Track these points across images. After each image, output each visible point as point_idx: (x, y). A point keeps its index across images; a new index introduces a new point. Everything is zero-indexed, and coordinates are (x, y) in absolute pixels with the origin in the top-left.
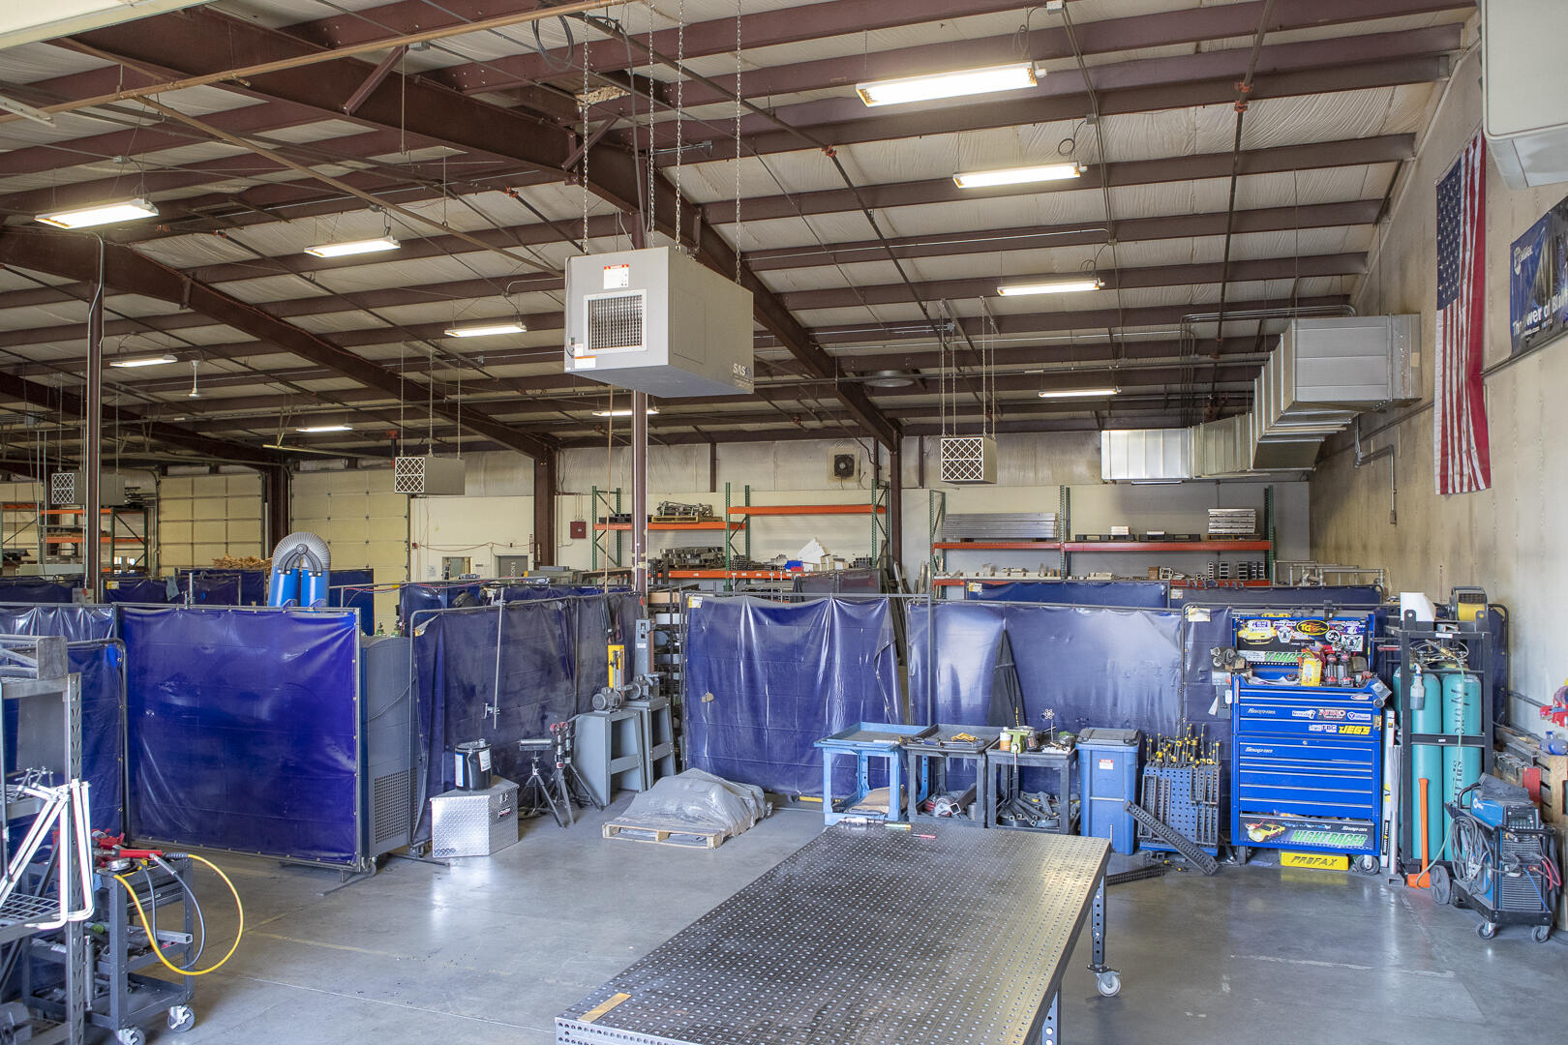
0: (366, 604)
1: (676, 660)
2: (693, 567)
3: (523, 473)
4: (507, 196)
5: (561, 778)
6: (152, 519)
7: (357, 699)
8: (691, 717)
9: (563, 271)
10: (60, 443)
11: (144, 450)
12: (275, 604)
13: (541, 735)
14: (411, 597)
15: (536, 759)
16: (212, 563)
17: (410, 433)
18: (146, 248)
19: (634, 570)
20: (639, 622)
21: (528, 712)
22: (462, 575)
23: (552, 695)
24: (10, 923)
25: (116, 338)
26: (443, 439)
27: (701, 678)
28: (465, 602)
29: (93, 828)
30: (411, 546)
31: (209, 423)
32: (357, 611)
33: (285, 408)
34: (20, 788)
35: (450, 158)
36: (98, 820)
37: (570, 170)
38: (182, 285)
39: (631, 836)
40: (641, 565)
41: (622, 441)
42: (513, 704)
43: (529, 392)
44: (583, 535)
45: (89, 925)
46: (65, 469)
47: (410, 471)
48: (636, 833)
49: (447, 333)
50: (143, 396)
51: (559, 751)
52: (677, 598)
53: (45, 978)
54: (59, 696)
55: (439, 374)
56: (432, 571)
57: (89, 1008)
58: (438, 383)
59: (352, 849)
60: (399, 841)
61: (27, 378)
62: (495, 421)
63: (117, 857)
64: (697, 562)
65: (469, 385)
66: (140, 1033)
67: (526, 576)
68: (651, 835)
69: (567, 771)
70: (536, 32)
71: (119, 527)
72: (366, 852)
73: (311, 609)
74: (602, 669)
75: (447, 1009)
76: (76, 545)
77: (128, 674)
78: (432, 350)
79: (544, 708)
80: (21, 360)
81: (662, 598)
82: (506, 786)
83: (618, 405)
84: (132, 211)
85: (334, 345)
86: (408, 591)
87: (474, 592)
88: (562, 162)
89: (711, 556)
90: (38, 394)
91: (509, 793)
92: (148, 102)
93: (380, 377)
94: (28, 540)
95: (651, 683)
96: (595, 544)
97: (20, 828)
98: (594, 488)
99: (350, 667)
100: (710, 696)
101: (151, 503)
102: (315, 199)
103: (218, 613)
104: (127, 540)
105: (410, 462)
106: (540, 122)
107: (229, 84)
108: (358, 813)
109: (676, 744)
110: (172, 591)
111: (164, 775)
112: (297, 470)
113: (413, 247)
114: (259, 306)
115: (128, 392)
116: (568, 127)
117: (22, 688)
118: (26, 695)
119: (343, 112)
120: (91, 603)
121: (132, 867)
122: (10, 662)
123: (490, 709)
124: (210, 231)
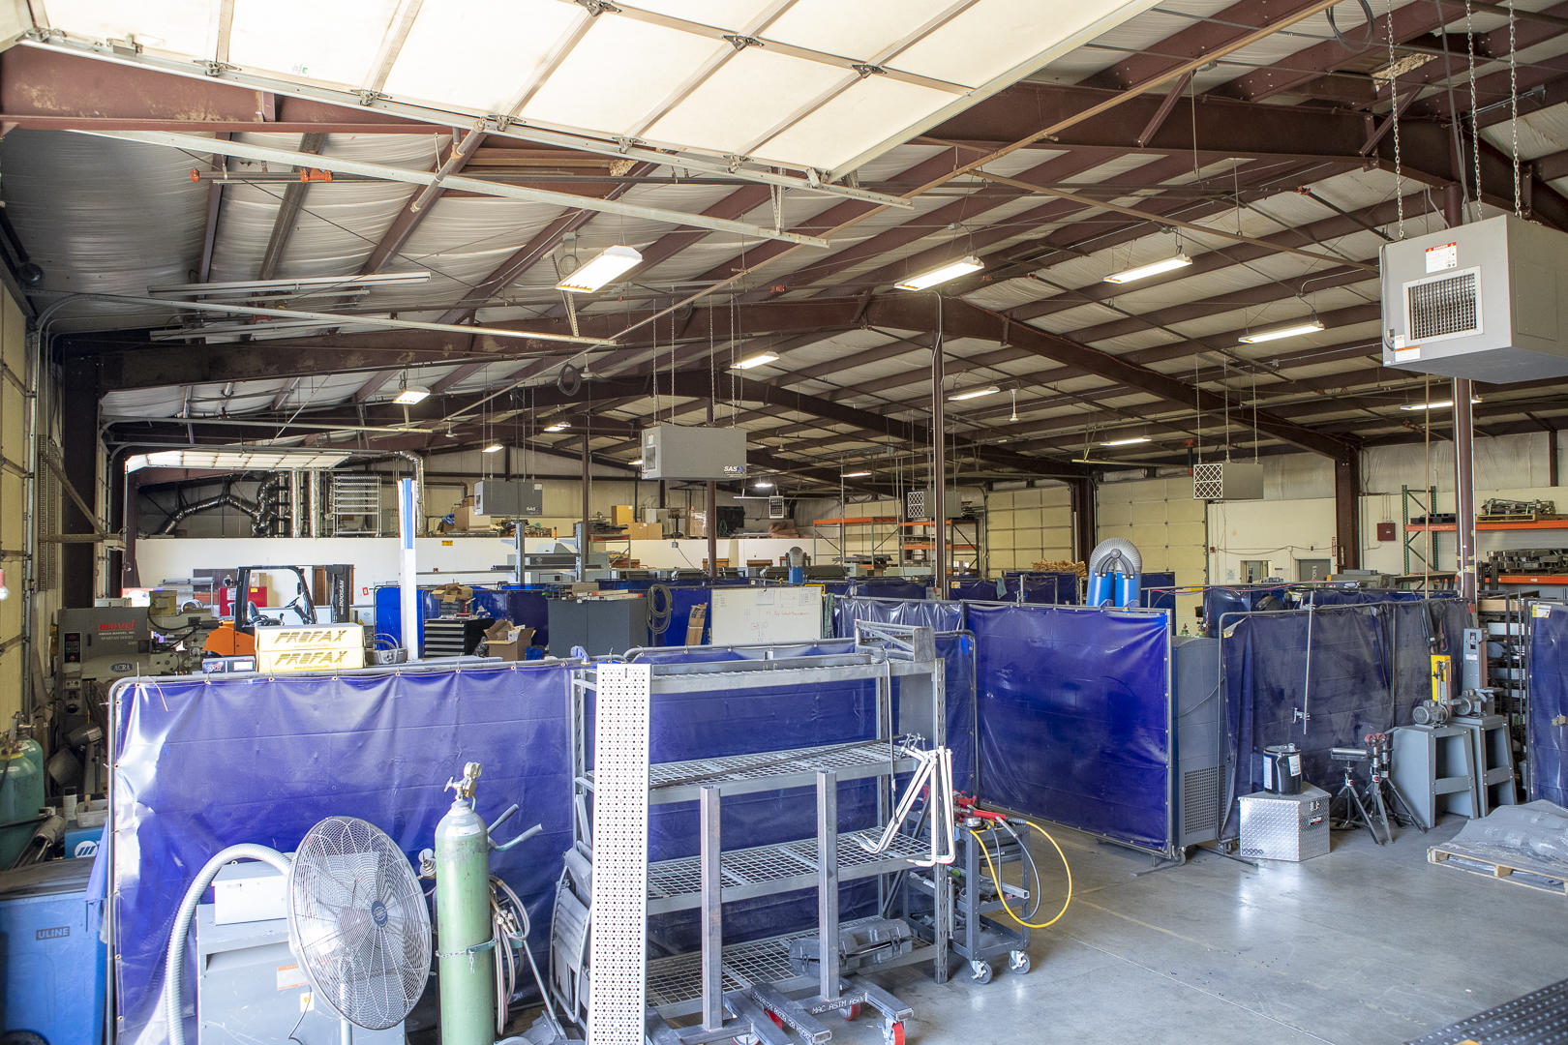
0: (1169, 602)
1: (1515, 674)
2: (1530, 572)
3: (1323, 474)
4: (1298, 195)
5: (1377, 792)
6: (982, 528)
7: (1169, 695)
8: (1537, 741)
9: (1374, 261)
10: (913, 467)
11: (975, 470)
12: (1092, 603)
13: (1355, 746)
14: (1216, 604)
15: (1350, 769)
16: (1031, 566)
17: (1207, 441)
18: (973, 298)
19: (1460, 574)
20: (1467, 632)
21: (1340, 721)
22: (1265, 578)
23: (1366, 705)
24: (897, 856)
25: (951, 376)
26: (1239, 445)
27: (1550, 698)
28: (1269, 606)
29: (954, 789)
30: (1209, 550)
31: (1026, 444)
32: (1168, 612)
33: (1090, 425)
34: (903, 749)
35: (1240, 167)
36: (959, 783)
37: (1369, 155)
38: (1001, 325)
39: (1462, 866)
40: (1468, 569)
41: (1448, 434)
42: (1323, 710)
43: (1328, 392)
44: (1392, 537)
45: (950, 868)
46: (917, 488)
47: (1208, 478)
48: (1468, 863)
49: (1241, 340)
50: (973, 424)
51: (1375, 764)
52: (1516, 606)
53: (918, 905)
54: (929, 676)
55: (1233, 381)
56: (1231, 574)
57: (951, 937)
58: (1233, 390)
59: (1164, 837)
60: (1208, 835)
61: (889, 416)
62: (1292, 424)
63: (971, 815)
64: (1535, 565)
65: (1265, 390)
66: (988, 967)
67: (1329, 580)
68: (1488, 868)
69: (1384, 786)
70: (1331, 19)
71: (957, 535)
72: (1176, 842)
73: (1126, 609)
74: (1424, 680)
75: (1258, 1009)
76: (925, 551)
77: (977, 659)
78: (1225, 359)
79: (1357, 717)
80: (883, 402)
81: (1496, 605)
82: (1316, 794)
83: (1434, 397)
84: (965, 267)
85: (1130, 363)
86: (1209, 593)
87: (1278, 595)
88: (1360, 148)
89: (1554, 559)
90: (896, 428)
91: (1320, 801)
92: (978, 173)
93: (1175, 389)
94: (892, 547)
95: (1484, 699)
96: (1407, 546)
97: (903, 780)
98: (1404, 488)
99: (1161, 664)
100: (1562, 719)
101: (981, 514)
102: (1114, 230)
103: (1045, 610)
104: (963, 547)
105: (1208, 469)
106: (1333, 111)
107: (1042, 143)
108: (1169, 803)
109: (1517, 770)
110: (1002, 591)
111: (1001, 750)
112: (1101, 481)
113: (1205, 261)
114: (1065, 335)
115: (961, 421)
116: (1365, 110)
117: (905, 669)
118: (905, 673)
119: (1138, 146)
120: (940, 599)
121: (982, 826)
122: (895, 646)
123: (1300, 714)
124: (1023, 274)
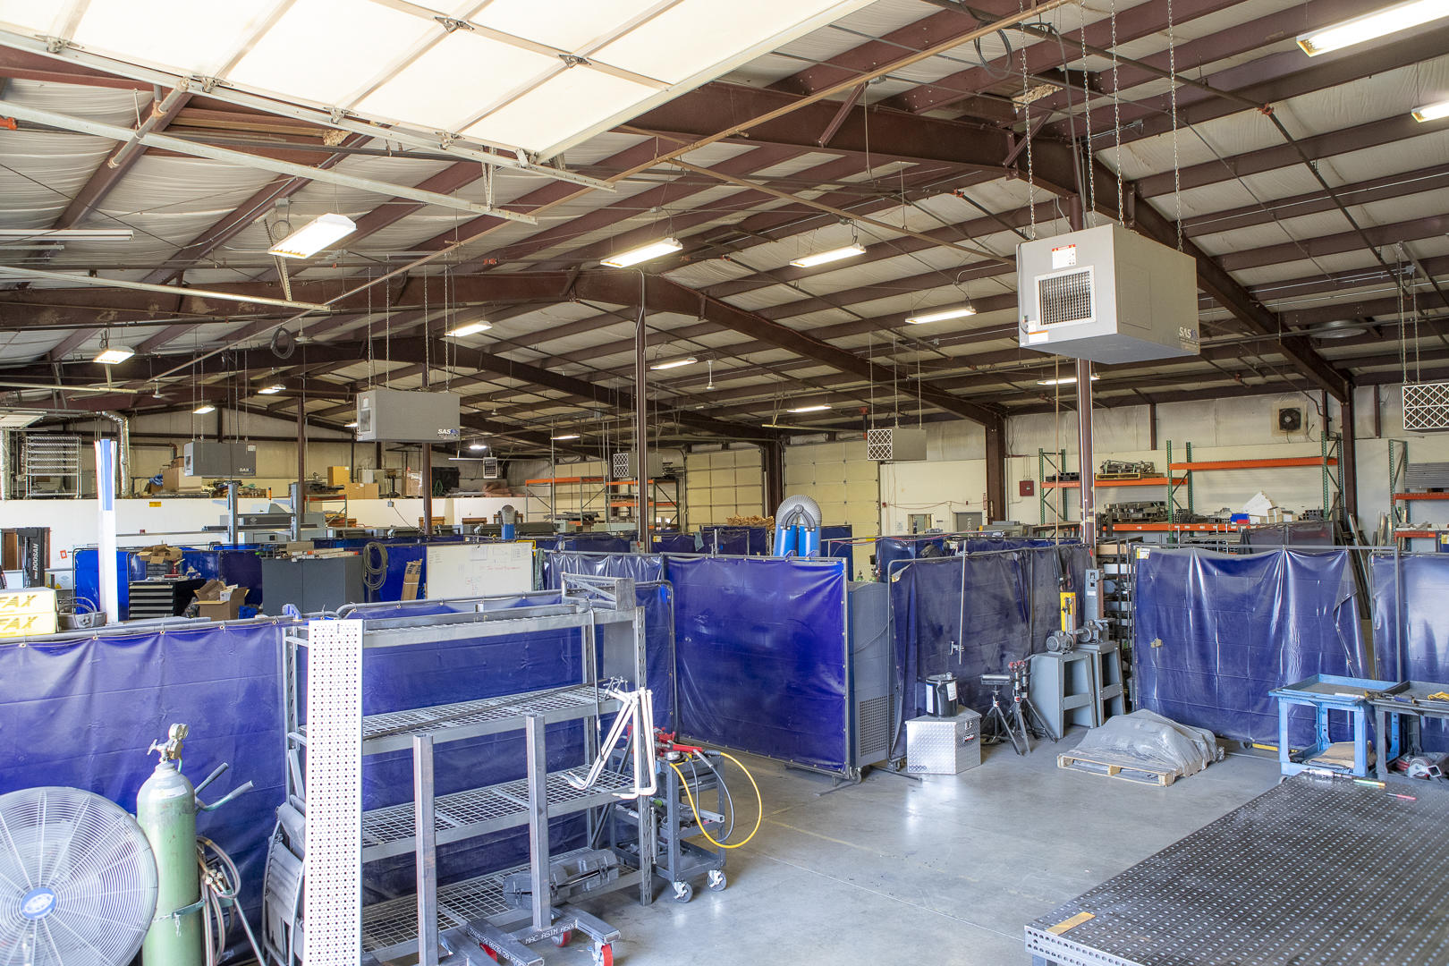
0: (847, 552)
1: (1124, 606)
2: (1136, 521)
3: (975, 438)
4: (954, 197)
5: (1018, 711)
6: (682, 487)
7: (845, 634)
8: (1140, 661)
9: (1013, 257)
10: (618, 430)
11: (675, 434)
12: (778, 553)
13: (1000, 672)
14: (886, 552)
15: (996, 692)
16: (726, 521)
17: (879, 409)
18: (675, 276)
19: (1083, 523)
20: (1088, 572)
21: (989, 651)
22: (928, 529)
23: (1010, 636)
24: (603, 791)
25: (653, 347)
26: (906, 413)
27: (1149, 625)
28: (931, 553)
29: (654, 726)
30: (881, 505)
31: (721, 410)
32: (845, 560)
33: (779, 394)
34: (607, 691)
35: (907, 170)
36: (659, 721)
37: (1010, 166)
38: (698, 302)
39: (1084, 768)
40: (1089, 519)
41: (1072, 405)
42: (975, 642)
43: (979, 367)
44: (1031, 493)
45: (652, 799)
46: (622, 450)
47: (880, 441)
48: (1088, 765)
49: (907, 321)
50: (674, 391)
51: (1017, 687)
52: (1125, 549)
53: (625, 835)
54: (630, 623)
55: (901, 357)
56: (900, 526)
57: (655, 862)
58: (901, 365)
59: (843, 760)
60: (879, 756)
61: (596, 383)
62: (950, 395)
63: (671, 750)
64: (1140, 516)
65: (928, 365)
66: (688, 887)
67: (981, 530)
68: (1103, 768)
69: (1024, 705)
70: (978, 48)
71: (659, 493)
72: (853, 763)
73: (808, 559)
74: (1054, 614)
75: (922, 904)
76: (630, 508)
77: (675, 607)
78: (894, 337)
79: (1002, 647)
80: (590, 370)
81: (1110, 549)
82: (970, 715)
83: (1062, 375)
84: (666, 247)
85: (813, 339)
86: (881, 543)
87: (938, 544)
88: (1003, 160)
89: (1154, 510)
90: (603, 395)
91: (973, 721)
92: (676, 162)
93: (852, 363)
94: (599, 505)
95: (1101, 628)
96: (1043, 501)
97: (608, 720)
98: (1041, 450)
99: (838, 607)
100: (1158, 642)
101: (681, 474)
102: (797, 220)
103: (736, 561)
104: (665, 504)
105: (880, 434)
106: (982, 127)
107: (733, 138)
108: (846, 730)
109: (1126, 685)
110: (699, 544)
111: (698, 688)
112: (788, 444)
113: (876, 250)
114: (756, 312)
115: (663, 388)
116: (1007, 128)
117: (608, 617)
118: (609, 622)
119: (818, 146)
120: (643, 553)
121: (681, 759)
122: (598, 597)
123: (956, 647)
124: (718, 256)
